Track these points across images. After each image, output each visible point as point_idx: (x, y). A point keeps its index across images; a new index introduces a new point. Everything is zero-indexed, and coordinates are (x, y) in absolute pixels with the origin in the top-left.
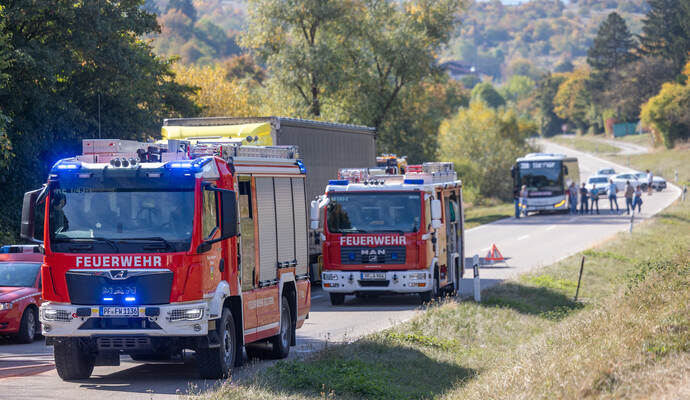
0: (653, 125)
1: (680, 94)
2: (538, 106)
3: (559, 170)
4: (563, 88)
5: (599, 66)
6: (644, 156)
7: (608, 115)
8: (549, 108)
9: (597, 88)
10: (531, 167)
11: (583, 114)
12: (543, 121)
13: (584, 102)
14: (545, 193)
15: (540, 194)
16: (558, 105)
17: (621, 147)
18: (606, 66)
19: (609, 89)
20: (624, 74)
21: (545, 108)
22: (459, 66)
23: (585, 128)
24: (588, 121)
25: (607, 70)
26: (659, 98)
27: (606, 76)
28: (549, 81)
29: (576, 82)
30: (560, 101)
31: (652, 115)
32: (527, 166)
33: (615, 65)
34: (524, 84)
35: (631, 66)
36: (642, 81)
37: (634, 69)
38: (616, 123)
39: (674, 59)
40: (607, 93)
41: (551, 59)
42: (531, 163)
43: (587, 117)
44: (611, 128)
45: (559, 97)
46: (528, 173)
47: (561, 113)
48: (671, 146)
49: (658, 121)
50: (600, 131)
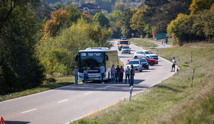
0: (173, 34)
1: (186, 19)
2: (123, 24)
3: (103, 58)
4: (135, 16)
5: (150, 5)
6: (168, 49)
7: (154, 29)
8: (128, 25)
9: (149, 15)
10: (87, 55)
11: (143, 28)
12: (125, 31)
13: (143, 23)
14: (94, 71)
15: (92, 71)
16: (132, 24)
17: (158, 44)
18: (154, 5)
19: (154, 16)
20: (162, 9)
21: (126, 25)
22: (93, 5)
23: (144, 35)
24: (145, 31)
25: (154, 7)
26: (176, 21)
27: (154, 10)
28: (129, 12)
29: (140, 13)
30: (133, 22)
31: (173, 29)
32: (85, 54)
33: (158, 5)
34: (119, 14)
35: (165, 5)
36: (170, 13)
37: (167, 7)
38: (157, 33)
39: (186, 3)
40: (153, 18)
41: (136, 4)
42: (87, 53)
43: (145, 29)
44: (155, 35)
45: (132, 20)
46: (85, 58)
47: (133, 27)
48: (181, 45)
49: (175, 32)
50: (150, 36)
